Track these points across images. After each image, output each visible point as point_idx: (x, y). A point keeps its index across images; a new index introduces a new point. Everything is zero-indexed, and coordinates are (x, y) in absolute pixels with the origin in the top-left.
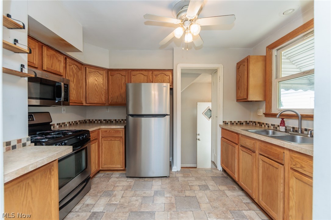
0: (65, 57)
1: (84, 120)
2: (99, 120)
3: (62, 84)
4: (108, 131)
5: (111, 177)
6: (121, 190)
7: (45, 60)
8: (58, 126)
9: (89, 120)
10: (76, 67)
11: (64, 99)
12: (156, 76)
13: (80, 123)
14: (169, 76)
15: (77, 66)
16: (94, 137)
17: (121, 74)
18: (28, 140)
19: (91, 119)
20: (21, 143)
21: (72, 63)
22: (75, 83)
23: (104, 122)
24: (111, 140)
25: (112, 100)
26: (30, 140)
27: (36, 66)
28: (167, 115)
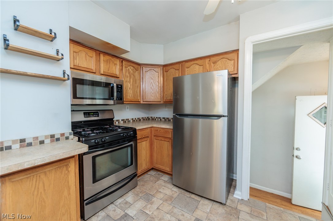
0: (121, 60)
1: (147, 117)
2: (159, 118)
3: (115, 85)
4: (159, 130)
5: (160, 178)
6: (161, 199)
7: (102, 65)
8: (122, 121)
9: (152, 117)
10: (132, 68)
11: (117, 98)
12: (214, 63)
13: (143, 120)
14: (234, 60)
15: (134, 67)
16: (145, 135)
17: (175, 68)
18: (70, 134)
19: (153, 116)
20: (64, 136)
21: (128, 65)
22: (131, 84)
23: (163, 120)
24: (161, 140)
25: (166, 98)
26: (73, 134)
27: (94, 72)
28: (224, 116)
